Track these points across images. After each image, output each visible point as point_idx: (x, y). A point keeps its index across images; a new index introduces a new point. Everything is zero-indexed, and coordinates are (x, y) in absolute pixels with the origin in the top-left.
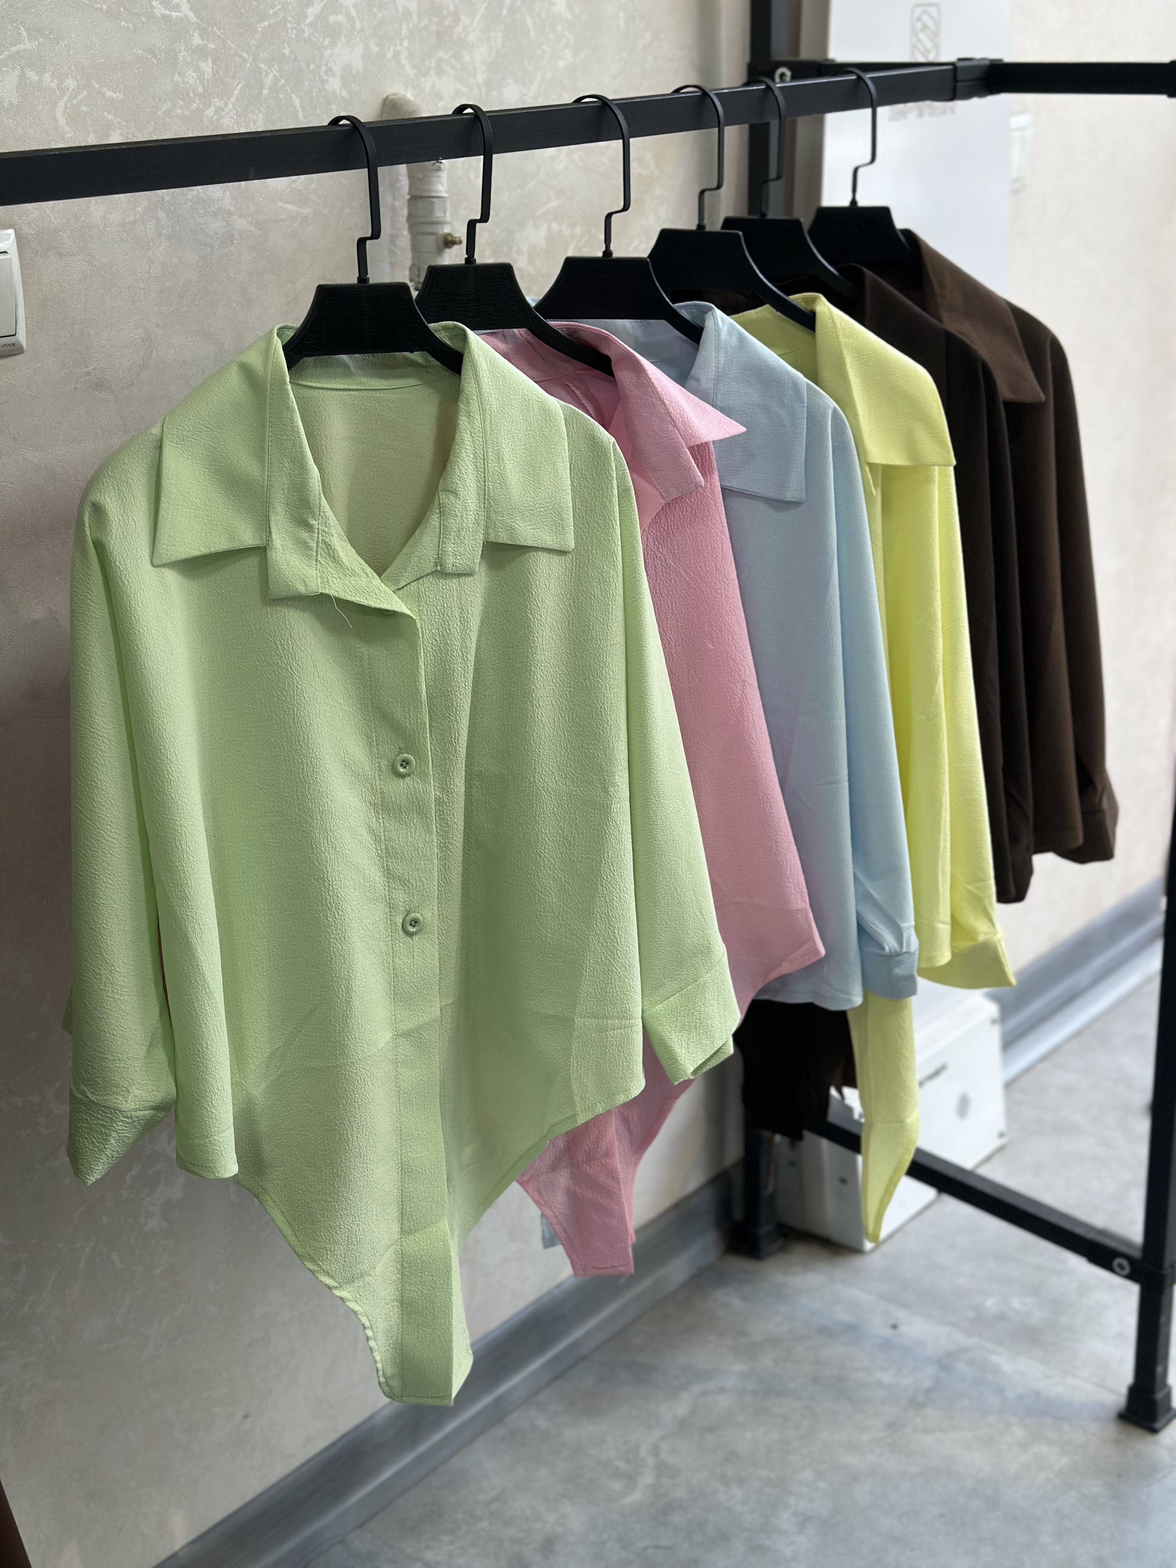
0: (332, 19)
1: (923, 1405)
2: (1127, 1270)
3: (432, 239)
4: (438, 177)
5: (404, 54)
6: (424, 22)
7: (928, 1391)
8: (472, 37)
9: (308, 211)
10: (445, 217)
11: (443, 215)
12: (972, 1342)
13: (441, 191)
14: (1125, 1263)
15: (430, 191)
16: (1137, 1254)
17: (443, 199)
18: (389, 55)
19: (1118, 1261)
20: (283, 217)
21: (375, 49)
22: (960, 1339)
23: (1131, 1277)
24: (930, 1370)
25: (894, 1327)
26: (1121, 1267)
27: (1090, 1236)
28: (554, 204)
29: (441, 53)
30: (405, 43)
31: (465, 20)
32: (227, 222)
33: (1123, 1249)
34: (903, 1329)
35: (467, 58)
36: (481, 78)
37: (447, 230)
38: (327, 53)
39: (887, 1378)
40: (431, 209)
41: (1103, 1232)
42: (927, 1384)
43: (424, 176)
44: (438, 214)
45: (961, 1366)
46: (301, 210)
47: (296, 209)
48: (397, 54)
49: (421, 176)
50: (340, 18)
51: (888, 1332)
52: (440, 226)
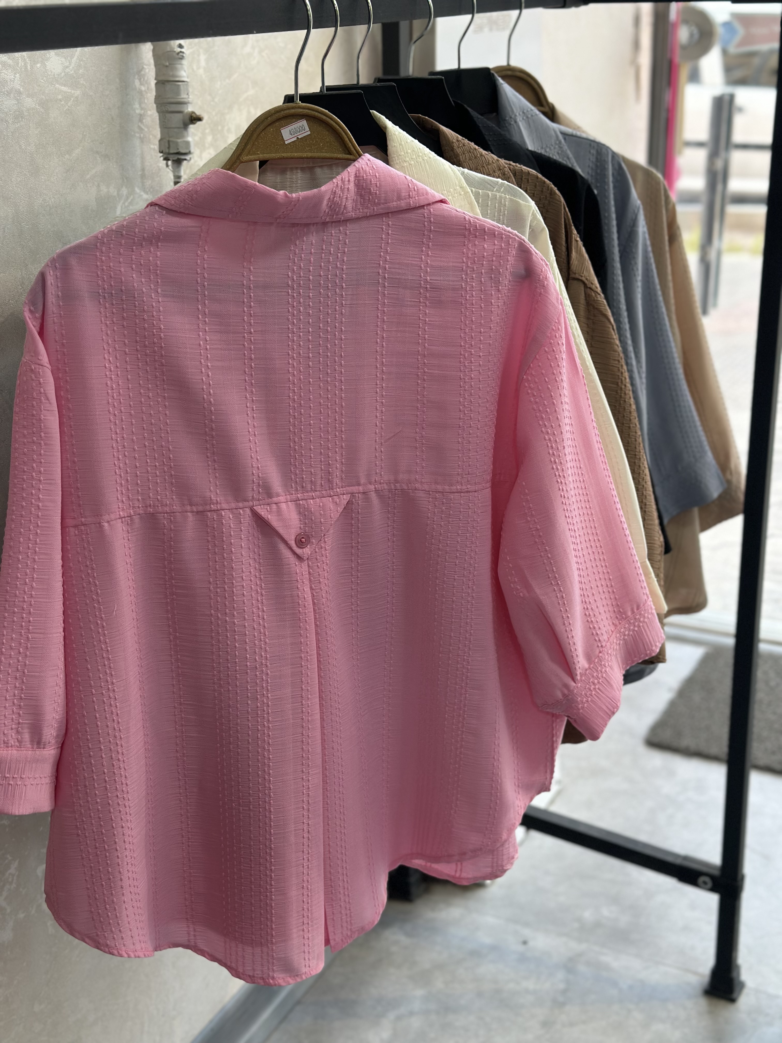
1: (563, 1004)
2: (710, 885)
3: (179, 116)
4: (181, 64)
7: (564, 992)
9: (78, 93)
10: (188, 98)
11: (187, 96)
12: (584, 947)
13: (184, 77)
14: (707, 879)
15: (177, 76)
16: (716, 873)
17: (186, 83)
19: (702, 879)
20: (60, 97)
22: (575, 947)
23: (713, 889)
24: (561, 975)
25: (525, 943)
26: (705, 883)
27: (678, 862)
28: (251, 92)
32: (17, 100)
33: (704, 869)
34: (531, 944)
37: (190, 109)
39: (530, 985)
40: (177, 92)
41: (686, 858)
42: (562, 986)
43: (170, 64)
44: (183, 96)
45: (582, 968)
46: (73, 92)
47: (69, 91)
49: (167, 64)
51: (521, 948)
52: (185, 105)
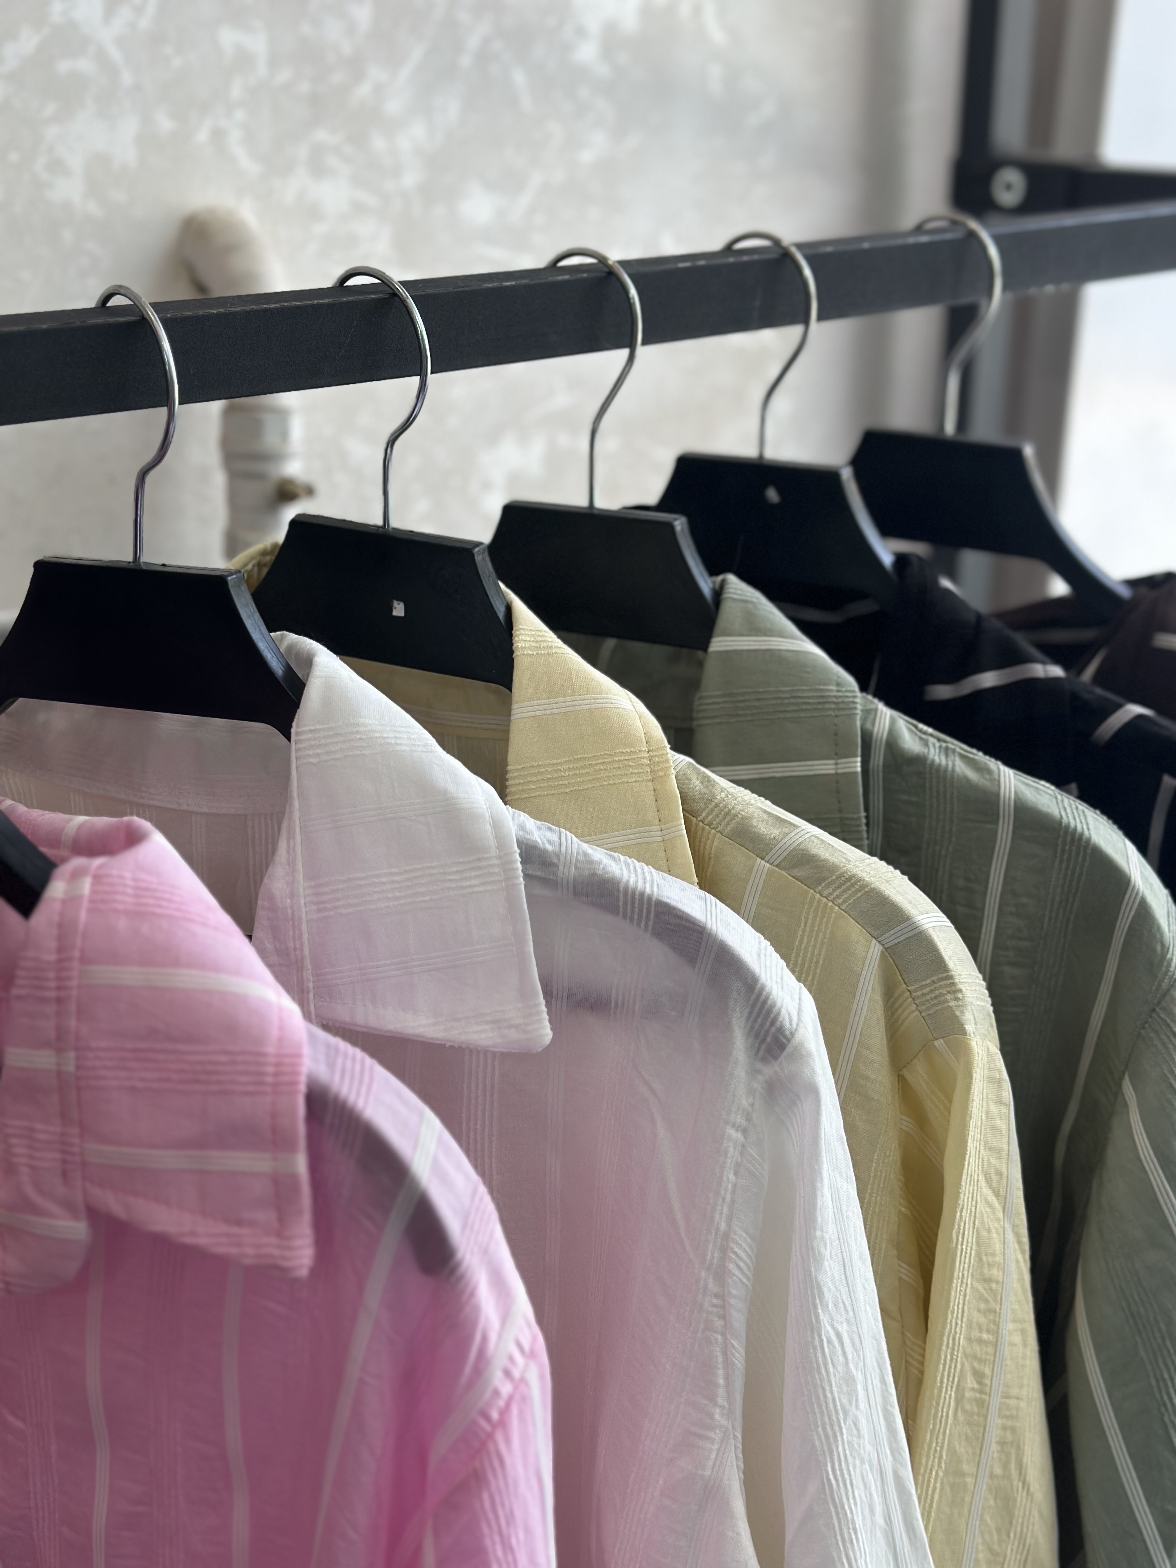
0: (64, 66)
3: (260, 485)
5: (235, 137)
6: (284, 75)
8: (393, 106)
10: (285, 445)
11: (280, 442)
18: (203, 136)
21: (165, 124)
29: (322, 135)
30: (240, 115)
31: (376, 73)
35: (379, 143)
36: (410, 179)
37: (290, 469)
38: (52, 132)
40: (257, 431)
44: (271, 440)
48: (218, 135)
50: (85, 65)
52: (272, 463)
